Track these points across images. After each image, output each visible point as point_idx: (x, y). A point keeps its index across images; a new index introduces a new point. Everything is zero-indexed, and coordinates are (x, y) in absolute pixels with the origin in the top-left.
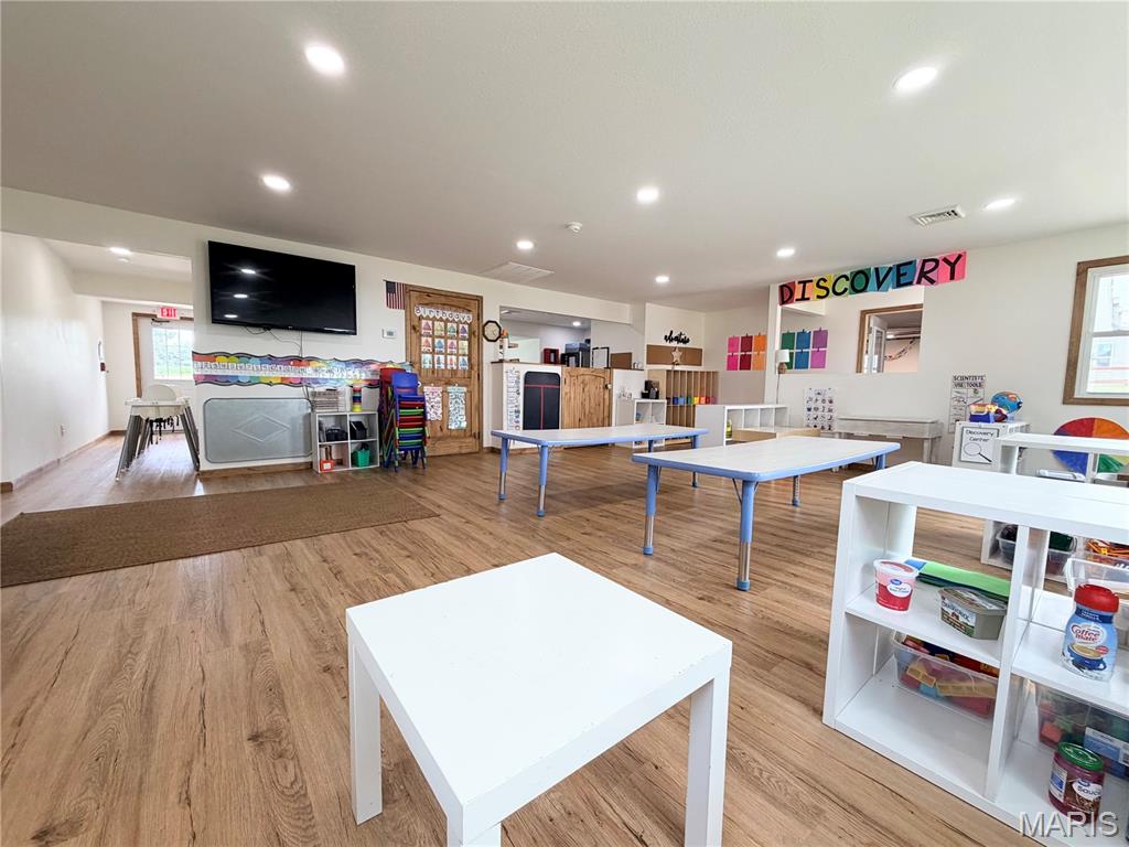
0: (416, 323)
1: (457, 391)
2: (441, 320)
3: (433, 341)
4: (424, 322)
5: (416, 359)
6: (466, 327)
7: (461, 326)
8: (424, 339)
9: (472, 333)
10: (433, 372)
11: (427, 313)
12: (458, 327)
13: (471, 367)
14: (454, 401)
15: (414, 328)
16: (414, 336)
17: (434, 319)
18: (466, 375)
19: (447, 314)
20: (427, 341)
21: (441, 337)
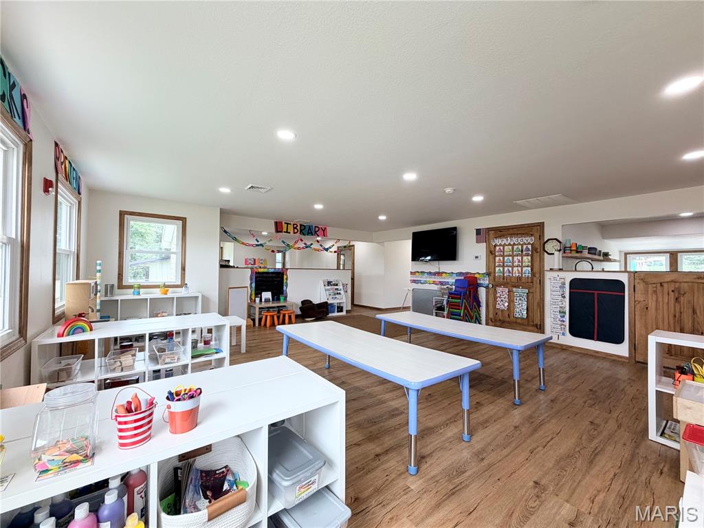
0: (493, 249)
1: (521, 292)
2: (510, 244)
3: (504, 259)
4: (497, 248)
5: (492, 270)
6: (530, 247)
7: (525, 247)
8: (497, 259)
9: (534, 249)
10: (504, 279)
11: (500, 242)
12: (522, 247)
13: (533, 274)
14: (518, 298)
15: (491, 252)
16: (491, 257)
17: (505, 245)
18: (530, 280)
19: (514, 240)
20: (500, 259)
21: (509, 256)
